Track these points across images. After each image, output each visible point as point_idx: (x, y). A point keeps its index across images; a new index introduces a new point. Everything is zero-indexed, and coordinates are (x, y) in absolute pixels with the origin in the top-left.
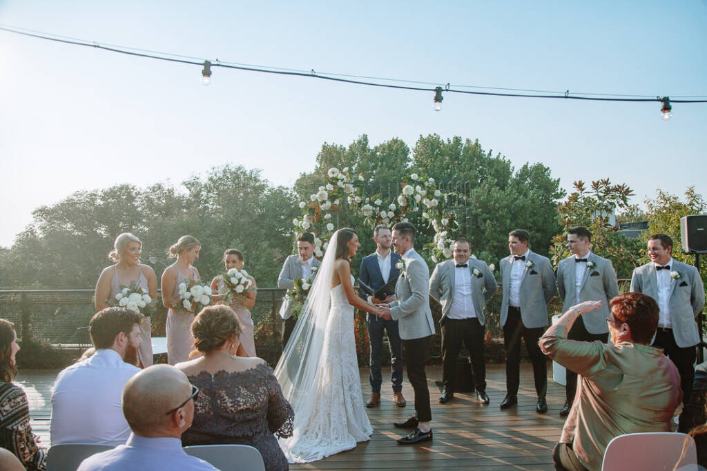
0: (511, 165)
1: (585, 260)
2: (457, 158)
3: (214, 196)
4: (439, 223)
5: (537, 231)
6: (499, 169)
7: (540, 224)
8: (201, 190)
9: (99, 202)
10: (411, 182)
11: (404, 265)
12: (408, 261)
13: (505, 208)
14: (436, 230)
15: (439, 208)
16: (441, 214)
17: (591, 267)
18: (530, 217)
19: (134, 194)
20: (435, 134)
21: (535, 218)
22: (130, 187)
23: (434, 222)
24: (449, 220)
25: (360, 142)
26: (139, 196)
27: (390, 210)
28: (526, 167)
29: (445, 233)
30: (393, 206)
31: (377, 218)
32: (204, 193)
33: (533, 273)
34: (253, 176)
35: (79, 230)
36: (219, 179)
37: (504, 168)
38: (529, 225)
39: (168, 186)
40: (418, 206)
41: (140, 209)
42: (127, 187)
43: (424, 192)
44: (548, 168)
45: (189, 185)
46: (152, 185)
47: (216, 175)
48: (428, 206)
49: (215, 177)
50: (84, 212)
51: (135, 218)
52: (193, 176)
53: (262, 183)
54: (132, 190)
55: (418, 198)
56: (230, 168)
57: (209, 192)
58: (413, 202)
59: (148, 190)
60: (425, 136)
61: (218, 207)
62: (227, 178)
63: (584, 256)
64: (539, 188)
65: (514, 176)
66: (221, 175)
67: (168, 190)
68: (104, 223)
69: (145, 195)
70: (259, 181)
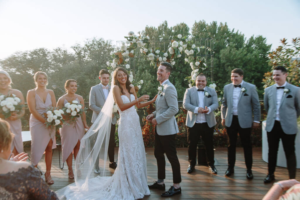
0: (245, 37)
1: (283, 88)
2: (215, 33)
3: (88, 54)
4: (194, 65)
5: (258, 72)
6: (238, 39)
7: (260, 69)
8: (81, 51)
9: (29, 57)
10: (178, 40)
11: (163, 89)
12: (166, 87)
13: (239, 59)
14: (193, 69)
15: (195, 55)
16: (195, 59)
17: (287, 92)
18: (254, 65)
19: (46, 53)
20: (203, 20)
21: (257, 65)
22: (45, 49)
23: (191, 64)
24: (200, 63)
25: (163, 25)
26: (49, 54)
27: (165, 57)
28: (252, 38)
29: (198, 70)
30: (166, 54)
31: (157, 61)
32: (83, 52)
33: (246, 95)
34: (108, 43)
35: (19, 72)
36: (91, 45)
37: (240, 38)
38: (253, 69)
39: (64, 48)
40: (181, 54)
41: (50, 61)
42: (43, 49)
43: (185, 46)
44: (265, 39)
45: (75, 48)
46: (55, 49)
47: (89, 43)
48: (188, 54)
49: (88, 44)
50: (21, 62)
51: (47, 65)
52: (76, 44)
53: (112, 47)
54: (45, 51)
55: (181, 49)
56: (96, 39)
57: (85, 51)
58: (177, 52)
59: (54, 51)
60: (198, 22)
61: (90, 60)
62: (95, 44)
63: (282, 85)
64: (259, 49)
65: (246, 42)
66: (92, 43)
67: (64, 51)
68: (32, 68)
69: (52, 53)
70: (111, 46)
